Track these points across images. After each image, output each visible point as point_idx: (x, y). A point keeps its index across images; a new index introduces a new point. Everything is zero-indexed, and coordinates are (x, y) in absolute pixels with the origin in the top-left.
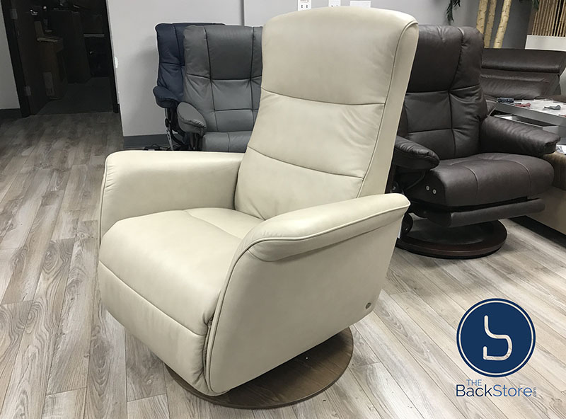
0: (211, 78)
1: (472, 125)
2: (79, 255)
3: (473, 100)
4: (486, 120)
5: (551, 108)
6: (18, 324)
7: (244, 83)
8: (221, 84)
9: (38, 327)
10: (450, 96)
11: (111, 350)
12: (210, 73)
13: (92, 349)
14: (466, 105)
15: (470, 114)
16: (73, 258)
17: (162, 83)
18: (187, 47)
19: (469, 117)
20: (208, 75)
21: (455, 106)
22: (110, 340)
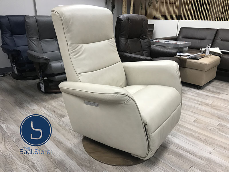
0: (39, 39)
1: (148, 49)
2: (7, 128)
3: (147, 40)
4: (151, 47)
5: (166, 42)
6: (6, 166)
7: (54, 40)
8: (44, 41)
9: (18, 165)
10: (140, 40)
11: (65, 162)
12: (39, 37)
13: (56, 164)
14: (145, 42)
15: (147, 45)
16: (5, 130)
17: (5, 43)
18: (28, 25)
19: (147, 46)
20: (38, 38)
21: (142, 43)
22: (60, 158)
